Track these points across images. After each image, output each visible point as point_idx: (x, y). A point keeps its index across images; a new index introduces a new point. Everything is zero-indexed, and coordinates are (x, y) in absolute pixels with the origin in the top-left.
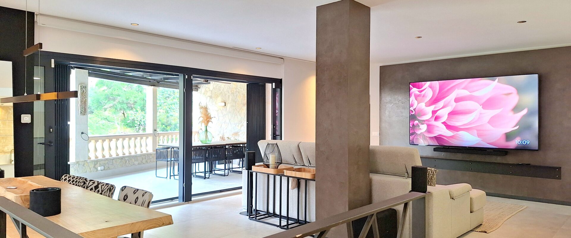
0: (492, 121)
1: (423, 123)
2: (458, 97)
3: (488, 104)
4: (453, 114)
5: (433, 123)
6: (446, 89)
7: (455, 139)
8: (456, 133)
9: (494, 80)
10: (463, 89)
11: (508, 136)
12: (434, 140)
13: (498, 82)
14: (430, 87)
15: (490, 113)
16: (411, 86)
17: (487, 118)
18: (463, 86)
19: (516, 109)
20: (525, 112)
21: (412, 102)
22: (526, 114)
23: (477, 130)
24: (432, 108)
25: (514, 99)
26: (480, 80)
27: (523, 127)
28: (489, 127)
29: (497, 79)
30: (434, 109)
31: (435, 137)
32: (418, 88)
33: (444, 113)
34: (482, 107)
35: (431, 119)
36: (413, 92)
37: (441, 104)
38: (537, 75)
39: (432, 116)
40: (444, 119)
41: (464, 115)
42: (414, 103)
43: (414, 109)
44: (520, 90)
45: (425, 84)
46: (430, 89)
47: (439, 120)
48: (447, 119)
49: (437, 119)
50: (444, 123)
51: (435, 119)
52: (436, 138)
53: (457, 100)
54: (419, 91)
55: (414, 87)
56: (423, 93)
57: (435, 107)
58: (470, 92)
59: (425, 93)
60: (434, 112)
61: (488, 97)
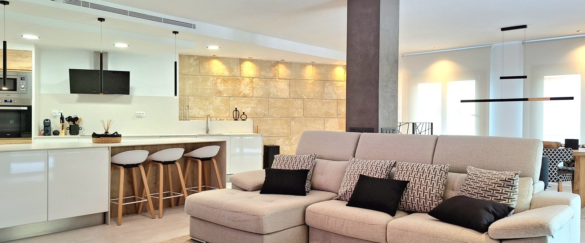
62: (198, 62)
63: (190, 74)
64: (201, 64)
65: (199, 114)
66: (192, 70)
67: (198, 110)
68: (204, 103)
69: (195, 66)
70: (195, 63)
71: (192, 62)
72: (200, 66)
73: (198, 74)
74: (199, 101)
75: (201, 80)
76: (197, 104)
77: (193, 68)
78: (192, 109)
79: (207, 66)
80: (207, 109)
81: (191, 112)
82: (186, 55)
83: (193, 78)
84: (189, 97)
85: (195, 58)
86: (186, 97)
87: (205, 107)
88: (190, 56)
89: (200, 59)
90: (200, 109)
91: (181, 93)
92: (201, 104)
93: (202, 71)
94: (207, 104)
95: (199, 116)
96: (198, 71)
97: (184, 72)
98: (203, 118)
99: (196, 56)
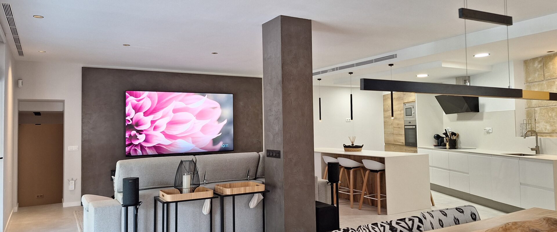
0: (203, 130)
1: (141, 133)
2: (176, 108)
3: (201, 115)
4: (172, 123)
5: (151, 132)
6: (164, 101)
7: (174, 147)
8: (174, 141)
9: (204, 96)
10: (180, 101)
11: (215, 141)
12: (152, 150)
13: (207, 97)
14: (149, 97)
15: (202, 123)
16: (127, 94)
17: (200, 127)
18: (180, 98)
19: (220, 120)
20: (225, 122)
21: (129, 112)
22: (226, 123)
23: (192, 138)
24: (151, 118)
25: (218, 112)
26: (194, 94)
27: (224, 133)
28: (201, 135)
29: (207, 95)
30: (152, 119)
31: (153, 146)
32: (136, 96)
33: (162, 123)
34: (196, 118)
35: (149, 129)
36: (130, 101)
37: (159, 114)
38: (232, 95)
39: (151, 126)
40: (163, 129)
41: (181, 124)
42: (131, 112)
43: (132, 119)
44: (222, 105)
45: (143, 94)
46: (149, 99)
47: (157, 129)
48: (166, 129)
49: (155, 128)
50: (163, 133)
51: (154, 129)
52: (155, 147)
53: (175, 111)
54: (136, 100)
55: (131, 96)
56: (141, 102)
57: (154, 117)
58: (186, 105)
59: (143, 102)
60: (153, 122)
61: (200, 109)
62: (542, 64)
63: (535, 80)
64: (545, 66)
65: (546, 129)
66: (536, 75)
67: (545, 124)
68: (550, 115)
69: (539, 70)
70: (539, 66)
71: (537, 66)
72: (545, 68)
73: (543, 79)
74: (545, 112)
75: (546, 85)
76: (543, 116)
77: (538, 73)
78: (539, 122)
79: (552, 67)
80: (554, 122)
81: (538, 127)
82: (531, 59)
83: (538, 84)
84: (536, 108)
85: (540, 59)
86: (533, 109)
87: (551, 120)
88: (534, 59)
89: (544, 61)
90: (547, 122)
91: (528, 105)
92: (548, 116)
93: (547, 74)
94: (553, 115)
95: (546, 132)
96: (543, 76)
97: (529, 79)
98: (550, 134)
99: (541, 57)
